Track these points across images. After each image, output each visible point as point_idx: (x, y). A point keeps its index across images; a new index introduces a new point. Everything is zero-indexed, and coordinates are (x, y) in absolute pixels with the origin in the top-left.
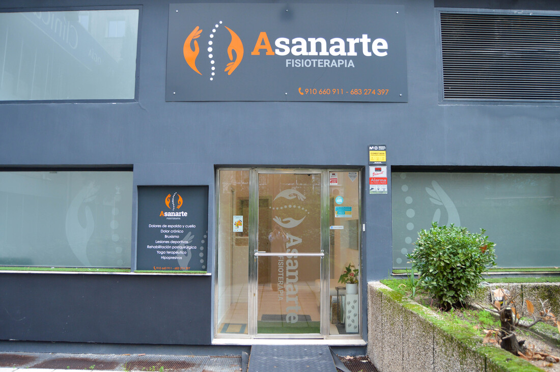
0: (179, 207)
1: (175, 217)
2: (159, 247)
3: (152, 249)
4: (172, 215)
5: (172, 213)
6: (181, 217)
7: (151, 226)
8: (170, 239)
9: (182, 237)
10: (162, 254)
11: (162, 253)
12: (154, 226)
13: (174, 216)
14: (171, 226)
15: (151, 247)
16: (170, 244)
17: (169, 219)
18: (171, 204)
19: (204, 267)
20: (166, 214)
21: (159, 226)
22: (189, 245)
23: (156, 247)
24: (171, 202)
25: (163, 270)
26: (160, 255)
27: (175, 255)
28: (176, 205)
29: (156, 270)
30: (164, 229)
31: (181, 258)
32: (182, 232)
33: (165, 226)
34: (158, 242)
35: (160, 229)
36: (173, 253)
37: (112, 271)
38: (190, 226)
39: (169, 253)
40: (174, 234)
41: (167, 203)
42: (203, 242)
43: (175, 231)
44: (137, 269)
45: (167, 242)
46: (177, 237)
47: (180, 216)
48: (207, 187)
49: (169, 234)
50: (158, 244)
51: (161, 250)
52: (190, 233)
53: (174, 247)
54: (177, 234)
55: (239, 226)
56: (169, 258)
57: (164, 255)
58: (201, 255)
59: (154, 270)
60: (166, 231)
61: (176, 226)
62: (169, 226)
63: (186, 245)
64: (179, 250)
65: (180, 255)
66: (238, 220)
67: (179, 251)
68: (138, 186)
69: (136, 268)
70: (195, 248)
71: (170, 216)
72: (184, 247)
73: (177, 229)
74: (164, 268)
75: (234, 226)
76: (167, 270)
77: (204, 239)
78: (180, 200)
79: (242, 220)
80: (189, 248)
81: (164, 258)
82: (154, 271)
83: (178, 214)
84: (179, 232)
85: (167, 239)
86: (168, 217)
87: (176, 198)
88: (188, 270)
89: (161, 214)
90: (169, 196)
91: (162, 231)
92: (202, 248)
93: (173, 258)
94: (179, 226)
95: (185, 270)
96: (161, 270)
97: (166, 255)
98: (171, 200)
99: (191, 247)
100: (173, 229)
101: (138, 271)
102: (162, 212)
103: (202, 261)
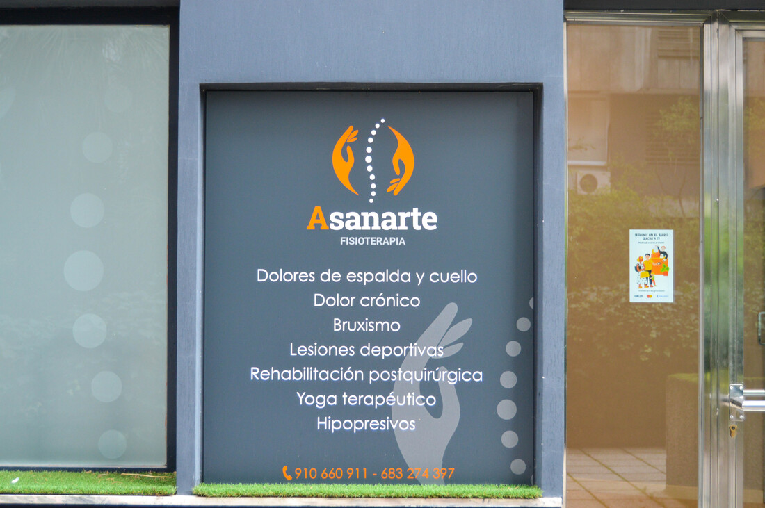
0: (397, 187)
1: (382, 233)
2: (309, 374)
3: (274, 384)
4: (366, 227)
5: (366, 215)
6: (410, 234)
7: (268, 276)
8: (358, 339)
9: (414, 326)
10: (321, 405)
11: (322, 401)
12: (280, 276)
13: (376, 227)
14: (363, 278)
15: (266, 375)
16: (357, 362)
17: (352, 241)
18: (358, 173)
19: (518, 466)
20: (337, 221)
21: (304, 276)
22: (449, 363)
23: (292, 375)
24: (360, 165)
25: (329, 482)
26: (314, 412)
27: (385, 412)
28: (383, 182)
29: (295, 481)
30: (330, 289)
31: (412, 425)
32: (415, 302)
33: (336, 277)
34: (302, 350)
35: (310, 288)
36: (375, 401)
37: (84, 487)
38: (454, 277)
39: (353, 400)
40: (375, 313)
41: (342, 168)
42: (513, 348)
43: (382, 301)
44: (203, 480)
45: (343, 351)
46: (390, 327)
47: (403, 227)
48: (533, 93)
49: (353, 314)
50: (301, 363)
51: (315, 387)
52: (451, 309)
53: (375, 376)
54: (388, 313)
55: (657, 278)
56: (355, 426)
57: (328, 412)
58: (507, 410)
59: (284, 481)
60: (337, 301)
61: (385, 277)
62: (351, 277)
63: (432, 364)
64: (406, 387)
65: (408, 412)
66: (651, 248)
67: (402, 394)
68: (202, 87)
69: (198, 475)
70: (478, 376)
71: (357, 227)
72: (427, 375)
73: (389, 289)
74: (333, 474)
75: (635, 279)
76: (345, 480)
77: (518, 336)
78: (404, 152)
79: (670, 251)
80: (448, 378)
81: (330, 425)
82: (287, 488)
83: (392, 221)
84: (398, 302)
85: (344, 338)
86: (345, 232)
87: (385, 147)
88: (447, 481)
89: (313, 221)
90: (350, 135)
91: (321, 301)
92: (508, 380)
93: (374, 425)
94: (400, 277)
95: (430, 481)
96: (319, 481)
97: (341, 412)
98: (360, 155)
99: (460, 376)
100: (373, 289)
101: (204, 488)
102: (318, 210)
103: (509, 439)
